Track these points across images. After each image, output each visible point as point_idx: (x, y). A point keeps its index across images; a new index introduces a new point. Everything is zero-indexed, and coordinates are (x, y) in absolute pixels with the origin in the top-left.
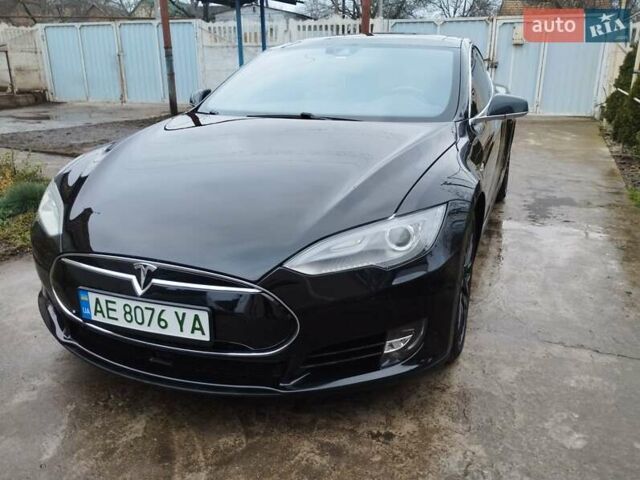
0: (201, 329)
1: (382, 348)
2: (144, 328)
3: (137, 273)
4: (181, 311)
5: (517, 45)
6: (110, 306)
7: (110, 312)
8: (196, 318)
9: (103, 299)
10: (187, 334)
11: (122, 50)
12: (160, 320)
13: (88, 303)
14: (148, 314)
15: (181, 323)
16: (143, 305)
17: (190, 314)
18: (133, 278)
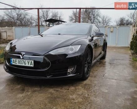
0: (32, 64)
1: (67, 71)
2: (22, 65)
3: (21, 54)
4: (28, 61)
5: (111, 32)
6: (16, 61)
7: (16, 62)
8: (31, 62)
9: (15, 59)
10: (29, 65)
11: (30, 32)
12: (25, 63)
13: (12, 61)
14: (22, 62)
15: (28, 63)
16: (22, 60)
17: (30, 61)
18: (21, 55)
